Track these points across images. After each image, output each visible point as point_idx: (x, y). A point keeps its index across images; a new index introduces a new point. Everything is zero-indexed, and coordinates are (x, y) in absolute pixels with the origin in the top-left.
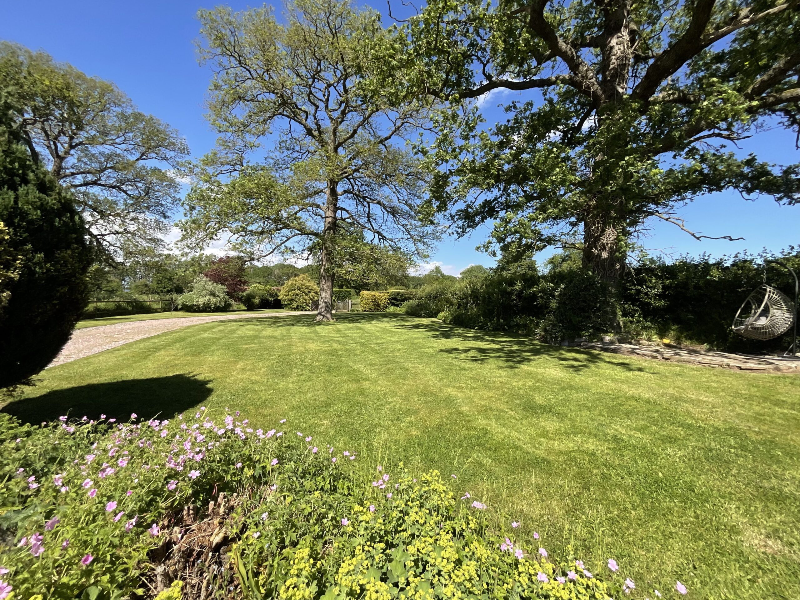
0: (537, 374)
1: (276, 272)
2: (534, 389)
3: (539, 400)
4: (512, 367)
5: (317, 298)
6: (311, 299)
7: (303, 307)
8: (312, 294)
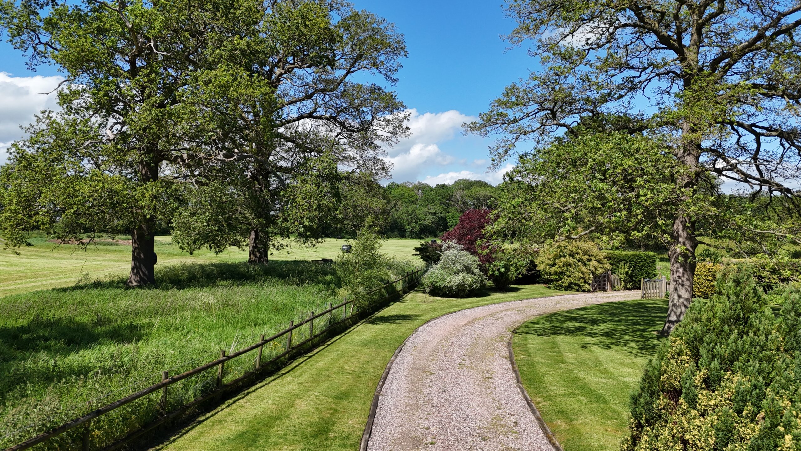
1: (458, 194)
5: (601, 271)
6: (593, 273)
7: (579, 286)
8: (594, 263)
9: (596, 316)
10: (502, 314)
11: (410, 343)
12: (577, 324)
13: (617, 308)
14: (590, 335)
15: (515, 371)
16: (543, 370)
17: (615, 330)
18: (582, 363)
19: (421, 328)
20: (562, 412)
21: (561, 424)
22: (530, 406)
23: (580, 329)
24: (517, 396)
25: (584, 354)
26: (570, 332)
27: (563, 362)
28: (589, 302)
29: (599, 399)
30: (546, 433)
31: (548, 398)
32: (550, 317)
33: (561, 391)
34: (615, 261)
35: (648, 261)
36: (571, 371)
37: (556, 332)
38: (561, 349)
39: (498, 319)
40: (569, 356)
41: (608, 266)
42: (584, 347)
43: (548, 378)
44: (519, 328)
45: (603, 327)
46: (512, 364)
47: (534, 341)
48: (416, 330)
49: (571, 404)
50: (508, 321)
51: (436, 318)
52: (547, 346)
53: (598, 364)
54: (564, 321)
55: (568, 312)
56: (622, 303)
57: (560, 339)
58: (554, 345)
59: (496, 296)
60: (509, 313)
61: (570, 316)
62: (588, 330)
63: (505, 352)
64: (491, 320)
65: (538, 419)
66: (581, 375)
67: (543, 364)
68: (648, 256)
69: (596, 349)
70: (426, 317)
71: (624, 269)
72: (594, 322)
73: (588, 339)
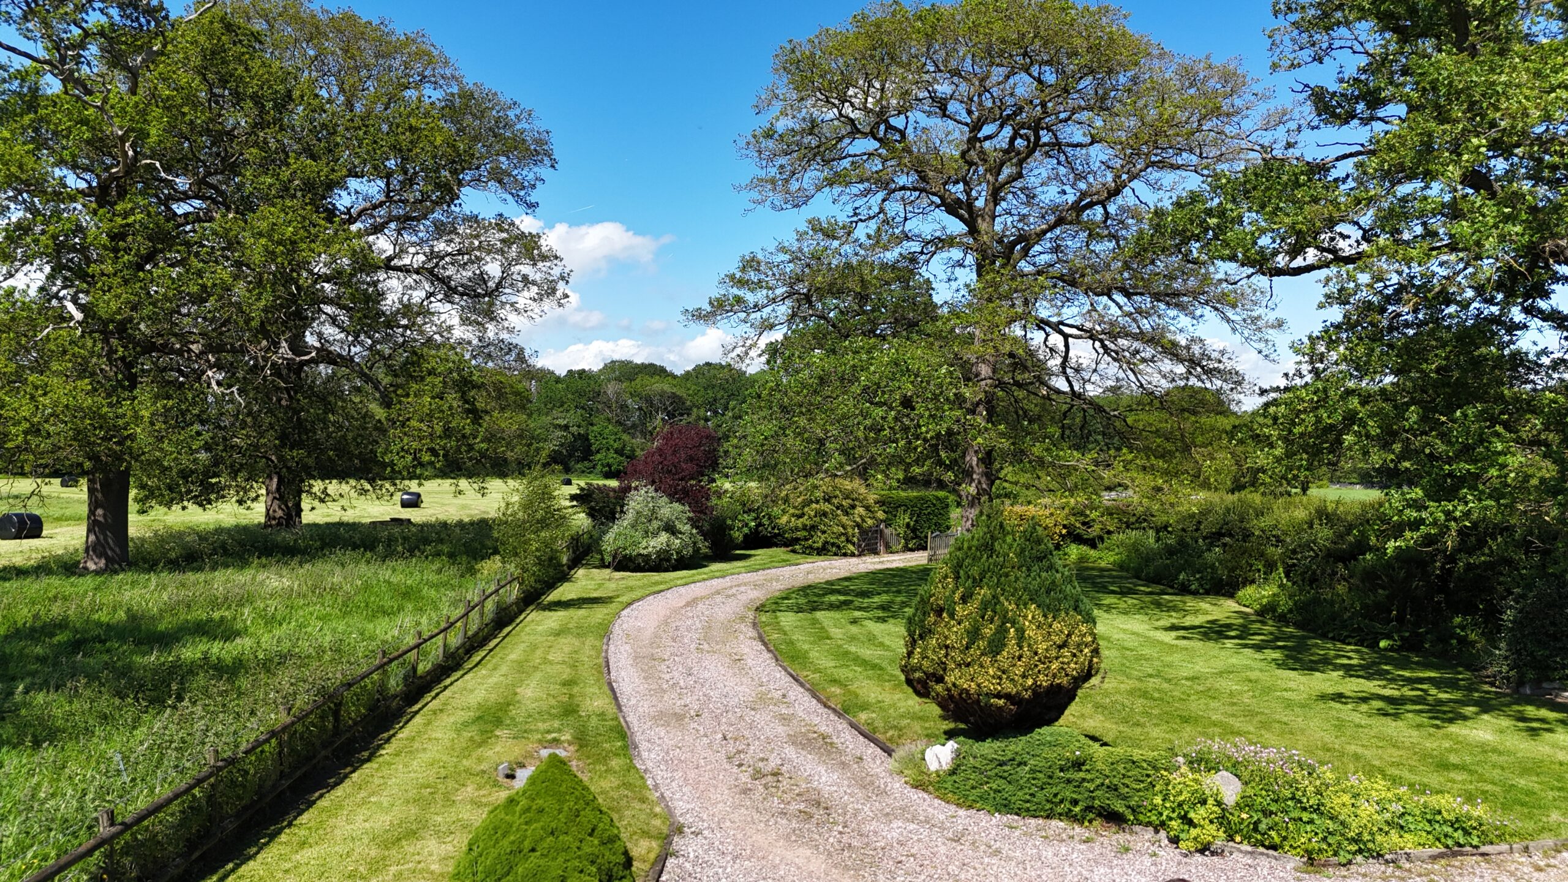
0: (1457, 736)
2: (1450, 750)
3: (1453, 759)
4: (1438, 727)
5: (870, 522)
6: (858, 526)
7: (838, 547)
8: (860, 510)
9: (865, 587)
10: (734, 590)
11: (617, 630)
12: (842, 598)
13: (894, 576)
14: (860, 609)
15: (769, 651)
16: (806, 647)
17: (892, 602)
18: (853, 639)
19: (624, 613)
20: (835, 681)
21: (836, 690)
22: (796, 680)
23: (846, 603)
24: (780, 674)
25: (854, 629)
26: (832, 607)
27: (829, 638)
28: (854, 570)
29: (874, 667)
30: (819, 700)
31: (817, 670)
32: (805, 590)
33: (832, 664)
34: (891, 506)
35: (939, 506)
36: (840, 646)
37: (814, 608)
38: (825, 624)
39: (728, 596)
40: (835, 632)
41: (881, 515)
42: (854, 622)
43: (813, 654)
44: (763, 605)
45: (876, 599)
46: (765, 644)
47: (788, 619)
48: (617, 615)
49: (842, 674)
50: (743, 598)
51: (638, 600)
52: (806, 623)
53: (871, 639)
54: (824, 595)
55: (827, 582)
56: (901, 569)
57: (819, 614)
58: (815, 622)
59: (716, 567)
60: (742, 589)
61: (830, 587)
62: (857, 604)
63: (752, 633)
64: (719, 599)
65: (808, 690)
66: (853, 649)
67: (804, 641)
68: (938, 498)
69: (867, 623)
70: (624, 599)
71: (904, 519)
72: (864, 594)
73: (857, 614)
